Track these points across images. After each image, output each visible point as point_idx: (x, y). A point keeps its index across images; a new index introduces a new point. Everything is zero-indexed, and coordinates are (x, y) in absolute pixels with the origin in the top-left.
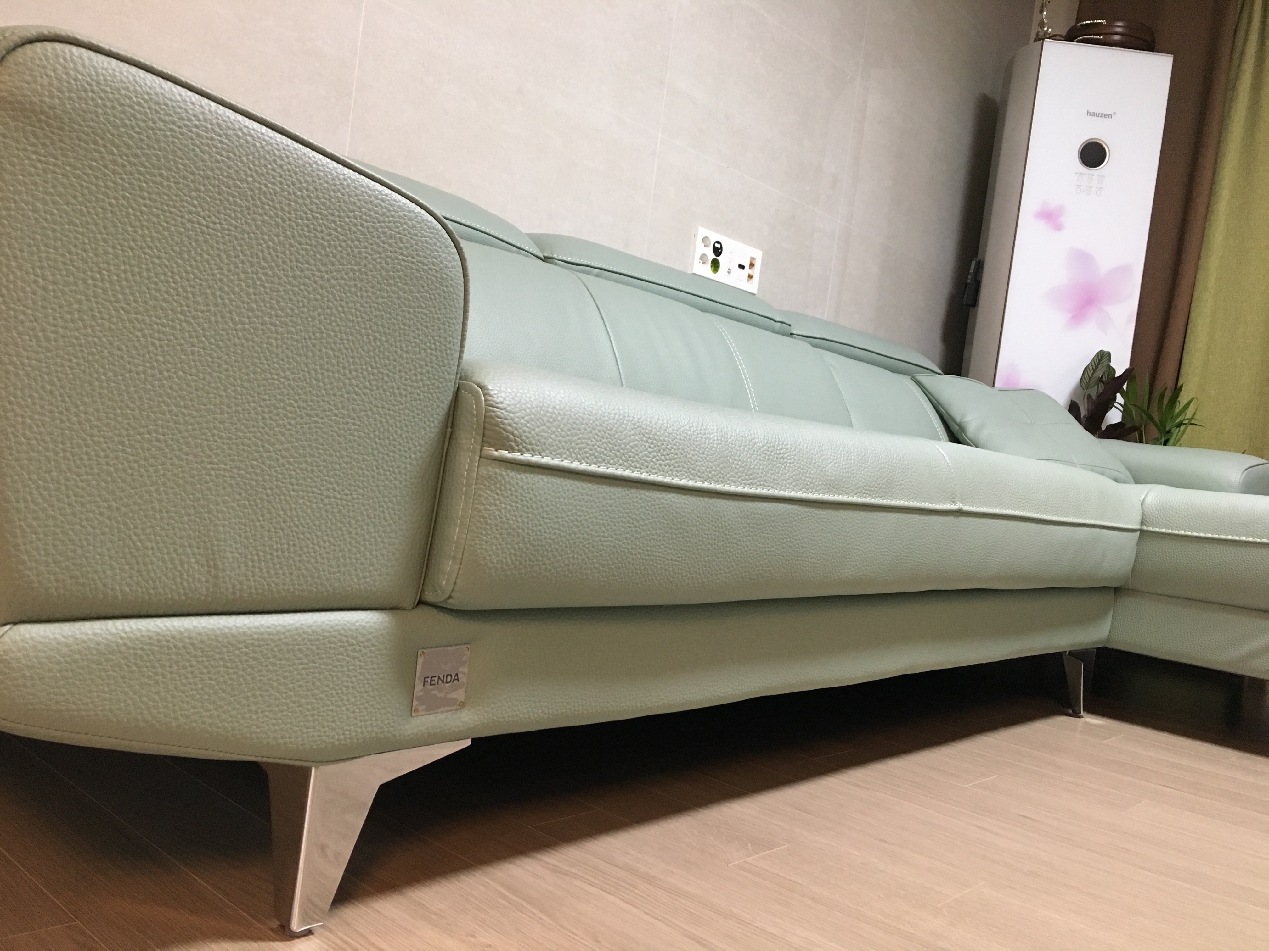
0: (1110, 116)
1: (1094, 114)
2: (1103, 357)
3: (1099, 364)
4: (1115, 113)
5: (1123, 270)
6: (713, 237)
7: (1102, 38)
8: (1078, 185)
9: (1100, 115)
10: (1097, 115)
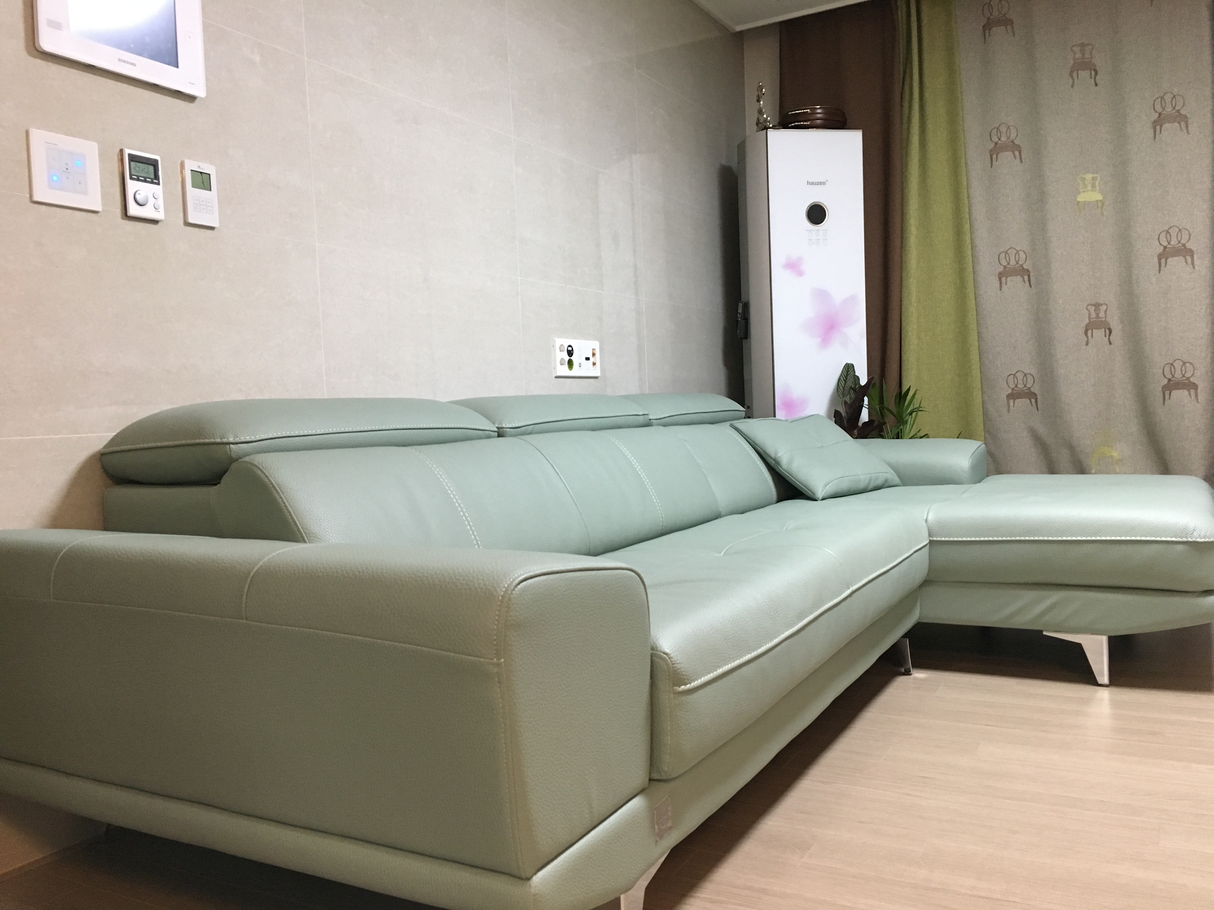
0: (823, 183)
1: (812, 184)
2: (849, 369)
3: (847, 375)
4: (827, 181)
5: (853, 299)
6: (566, 343)
7: (809, 123)
8: (810, 240)
9: (817, 183)
10: (815, 184)
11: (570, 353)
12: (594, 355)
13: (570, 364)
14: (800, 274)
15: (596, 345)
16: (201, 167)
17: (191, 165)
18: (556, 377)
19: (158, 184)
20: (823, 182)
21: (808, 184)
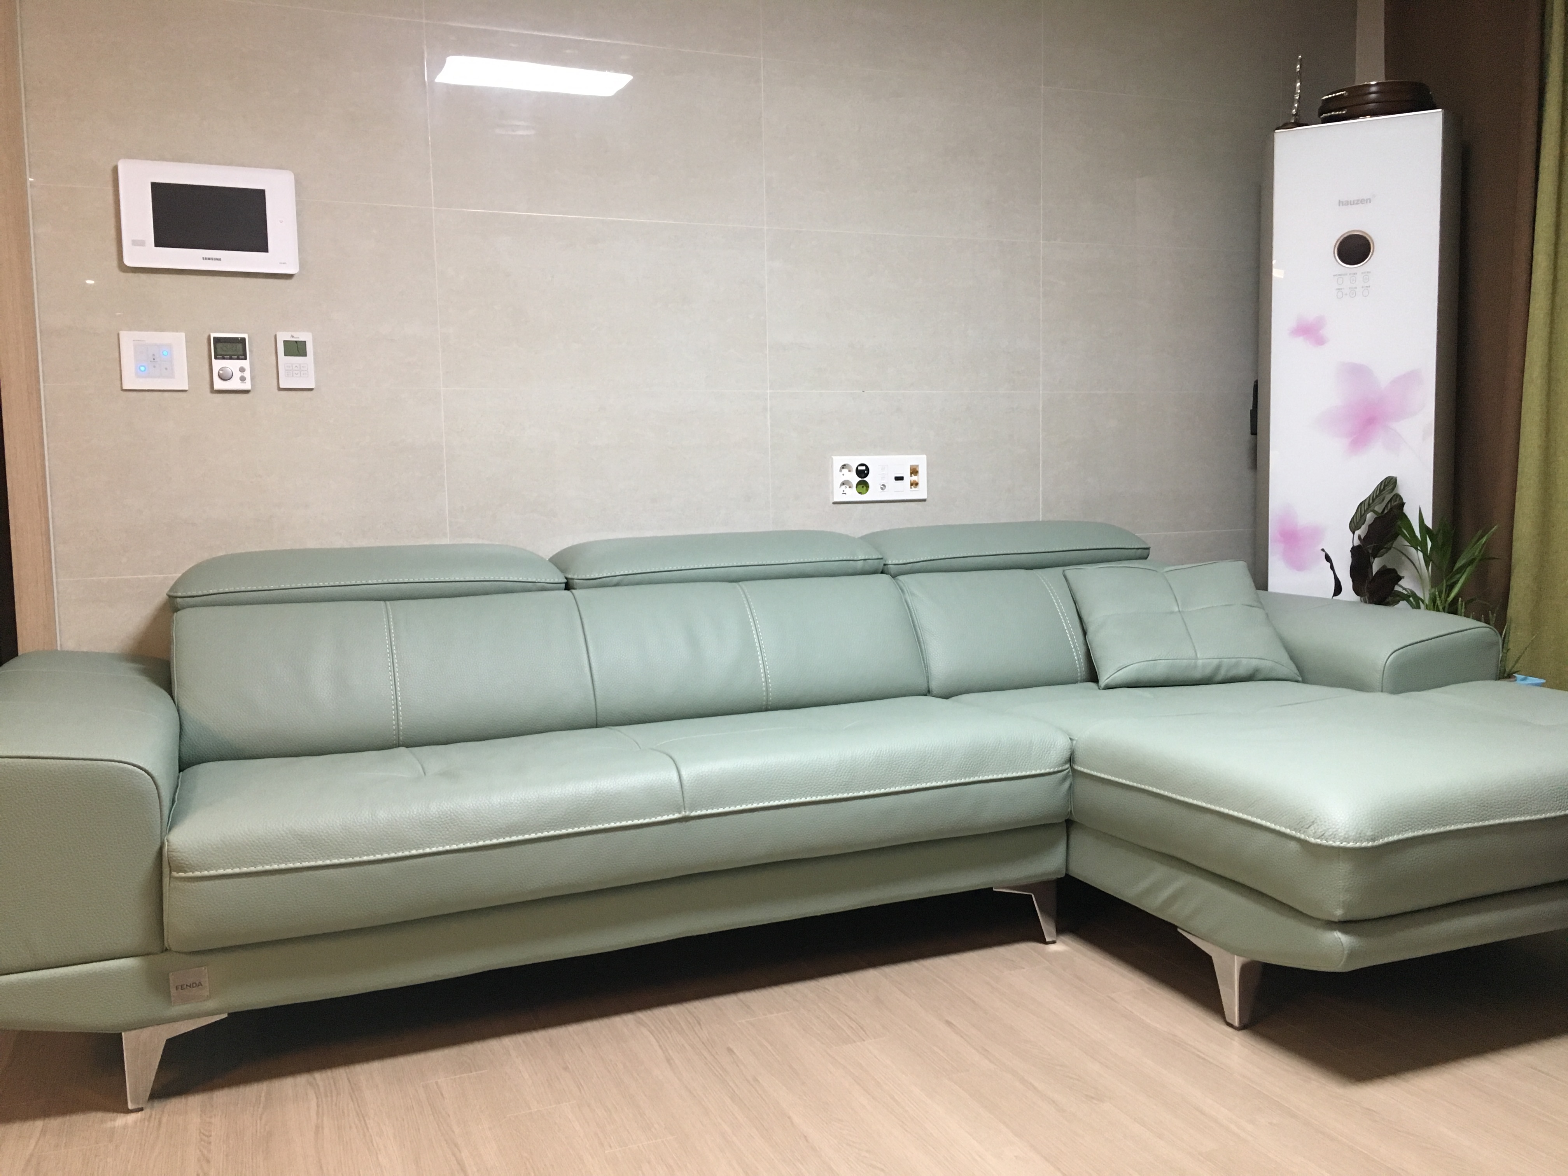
0: (1368, 201)
1: (1347, 203)
2: (1390, 483)
3: (1379, 495)
4: (1375, 195)
5: (1410, 378)
6: (854, 461)
7: (1344, 112)
8: (1339, 289)
9: (1355, 202)
10: (1352, 203)
11: (863, 472)
12: (914, 471)
13: (863, 486)
14: (1320, 341)
15: (921, 461)
16: (295, 336)
17: (284, 336)
18: (835, 503)
19: (246, 359)
20: (1367, 199)
21: (1339, 205)
